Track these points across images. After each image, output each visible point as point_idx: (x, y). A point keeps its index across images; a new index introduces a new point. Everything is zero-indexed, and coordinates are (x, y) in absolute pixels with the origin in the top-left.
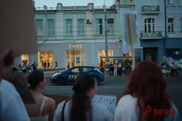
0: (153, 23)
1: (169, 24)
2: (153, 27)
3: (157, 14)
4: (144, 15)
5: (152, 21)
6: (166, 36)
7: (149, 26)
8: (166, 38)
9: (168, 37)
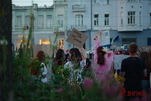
0: (82, 19)
1: (95, 19)
2: (82, 21)
3: (84, 11)
4: (74, 12)
5: (81, 16)
6: (92, 29)
7: (79, 20)
8: (92, 30)
9: (93, 29)
